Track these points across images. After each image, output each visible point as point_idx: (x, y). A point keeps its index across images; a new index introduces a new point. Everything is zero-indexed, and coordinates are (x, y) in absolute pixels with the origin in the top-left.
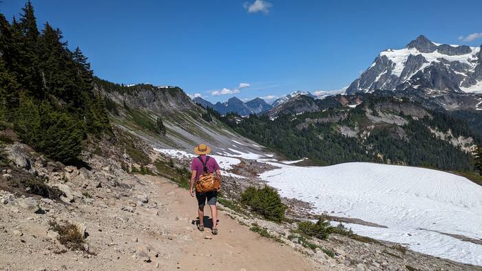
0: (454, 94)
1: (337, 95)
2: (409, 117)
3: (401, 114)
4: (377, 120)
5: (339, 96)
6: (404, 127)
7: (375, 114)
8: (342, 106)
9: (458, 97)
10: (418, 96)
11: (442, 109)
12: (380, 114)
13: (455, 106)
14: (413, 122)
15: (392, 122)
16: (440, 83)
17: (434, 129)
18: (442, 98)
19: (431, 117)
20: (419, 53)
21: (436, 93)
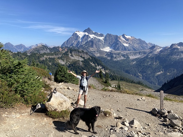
0: (98, 51)
1: (58, 47)
2: (84, 58)
3: (81, 57)
4: (73, 58)
5: (59, 47)
6: (82, 61)
7: (72, 56)
8: (59, 51)
9: (99, 52)
10: (87, 50)
11: (95, 55)
12: (74, 56)
13: (98, 55)
14: (85, 60)
15: (78, 59)
16: (94, 46)
17: (91, 63)
18: (95, 52)
19: (91, 58)
20: (88, 34)
21: (93, 50)
